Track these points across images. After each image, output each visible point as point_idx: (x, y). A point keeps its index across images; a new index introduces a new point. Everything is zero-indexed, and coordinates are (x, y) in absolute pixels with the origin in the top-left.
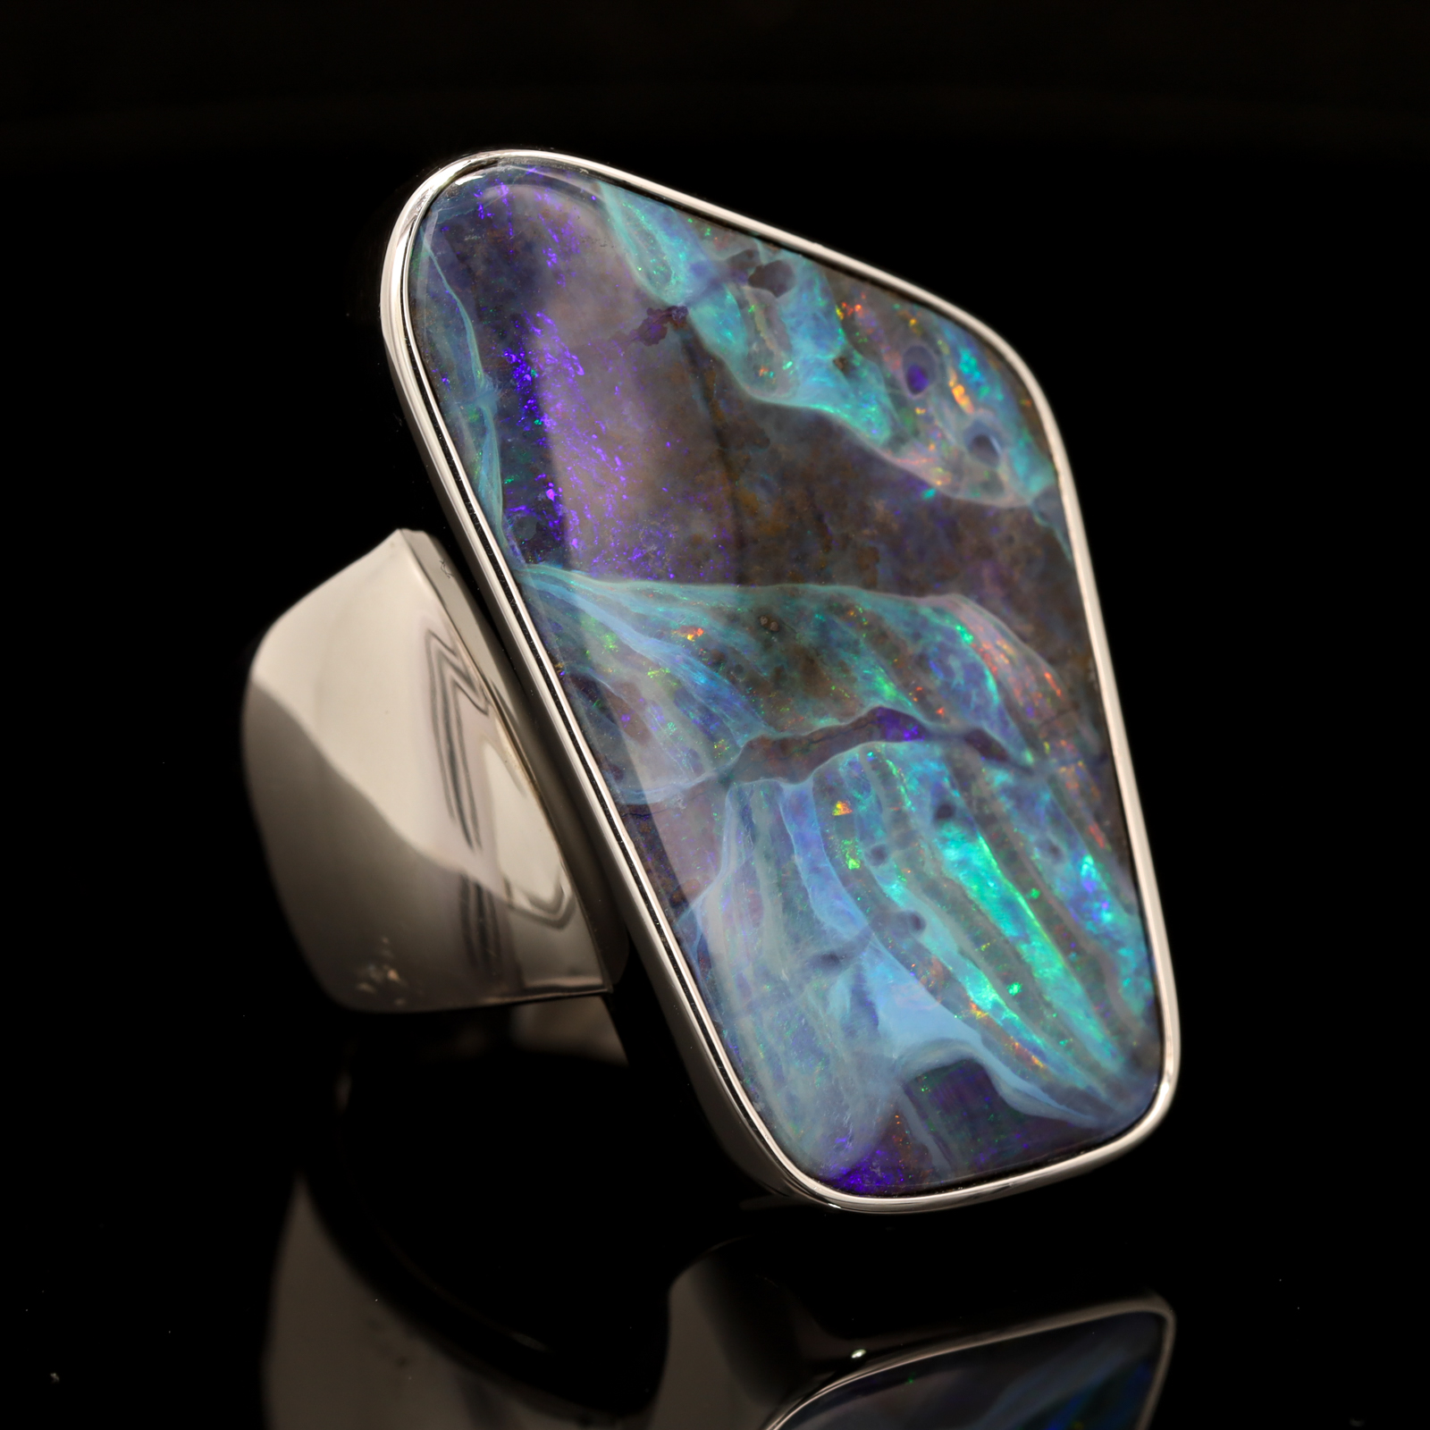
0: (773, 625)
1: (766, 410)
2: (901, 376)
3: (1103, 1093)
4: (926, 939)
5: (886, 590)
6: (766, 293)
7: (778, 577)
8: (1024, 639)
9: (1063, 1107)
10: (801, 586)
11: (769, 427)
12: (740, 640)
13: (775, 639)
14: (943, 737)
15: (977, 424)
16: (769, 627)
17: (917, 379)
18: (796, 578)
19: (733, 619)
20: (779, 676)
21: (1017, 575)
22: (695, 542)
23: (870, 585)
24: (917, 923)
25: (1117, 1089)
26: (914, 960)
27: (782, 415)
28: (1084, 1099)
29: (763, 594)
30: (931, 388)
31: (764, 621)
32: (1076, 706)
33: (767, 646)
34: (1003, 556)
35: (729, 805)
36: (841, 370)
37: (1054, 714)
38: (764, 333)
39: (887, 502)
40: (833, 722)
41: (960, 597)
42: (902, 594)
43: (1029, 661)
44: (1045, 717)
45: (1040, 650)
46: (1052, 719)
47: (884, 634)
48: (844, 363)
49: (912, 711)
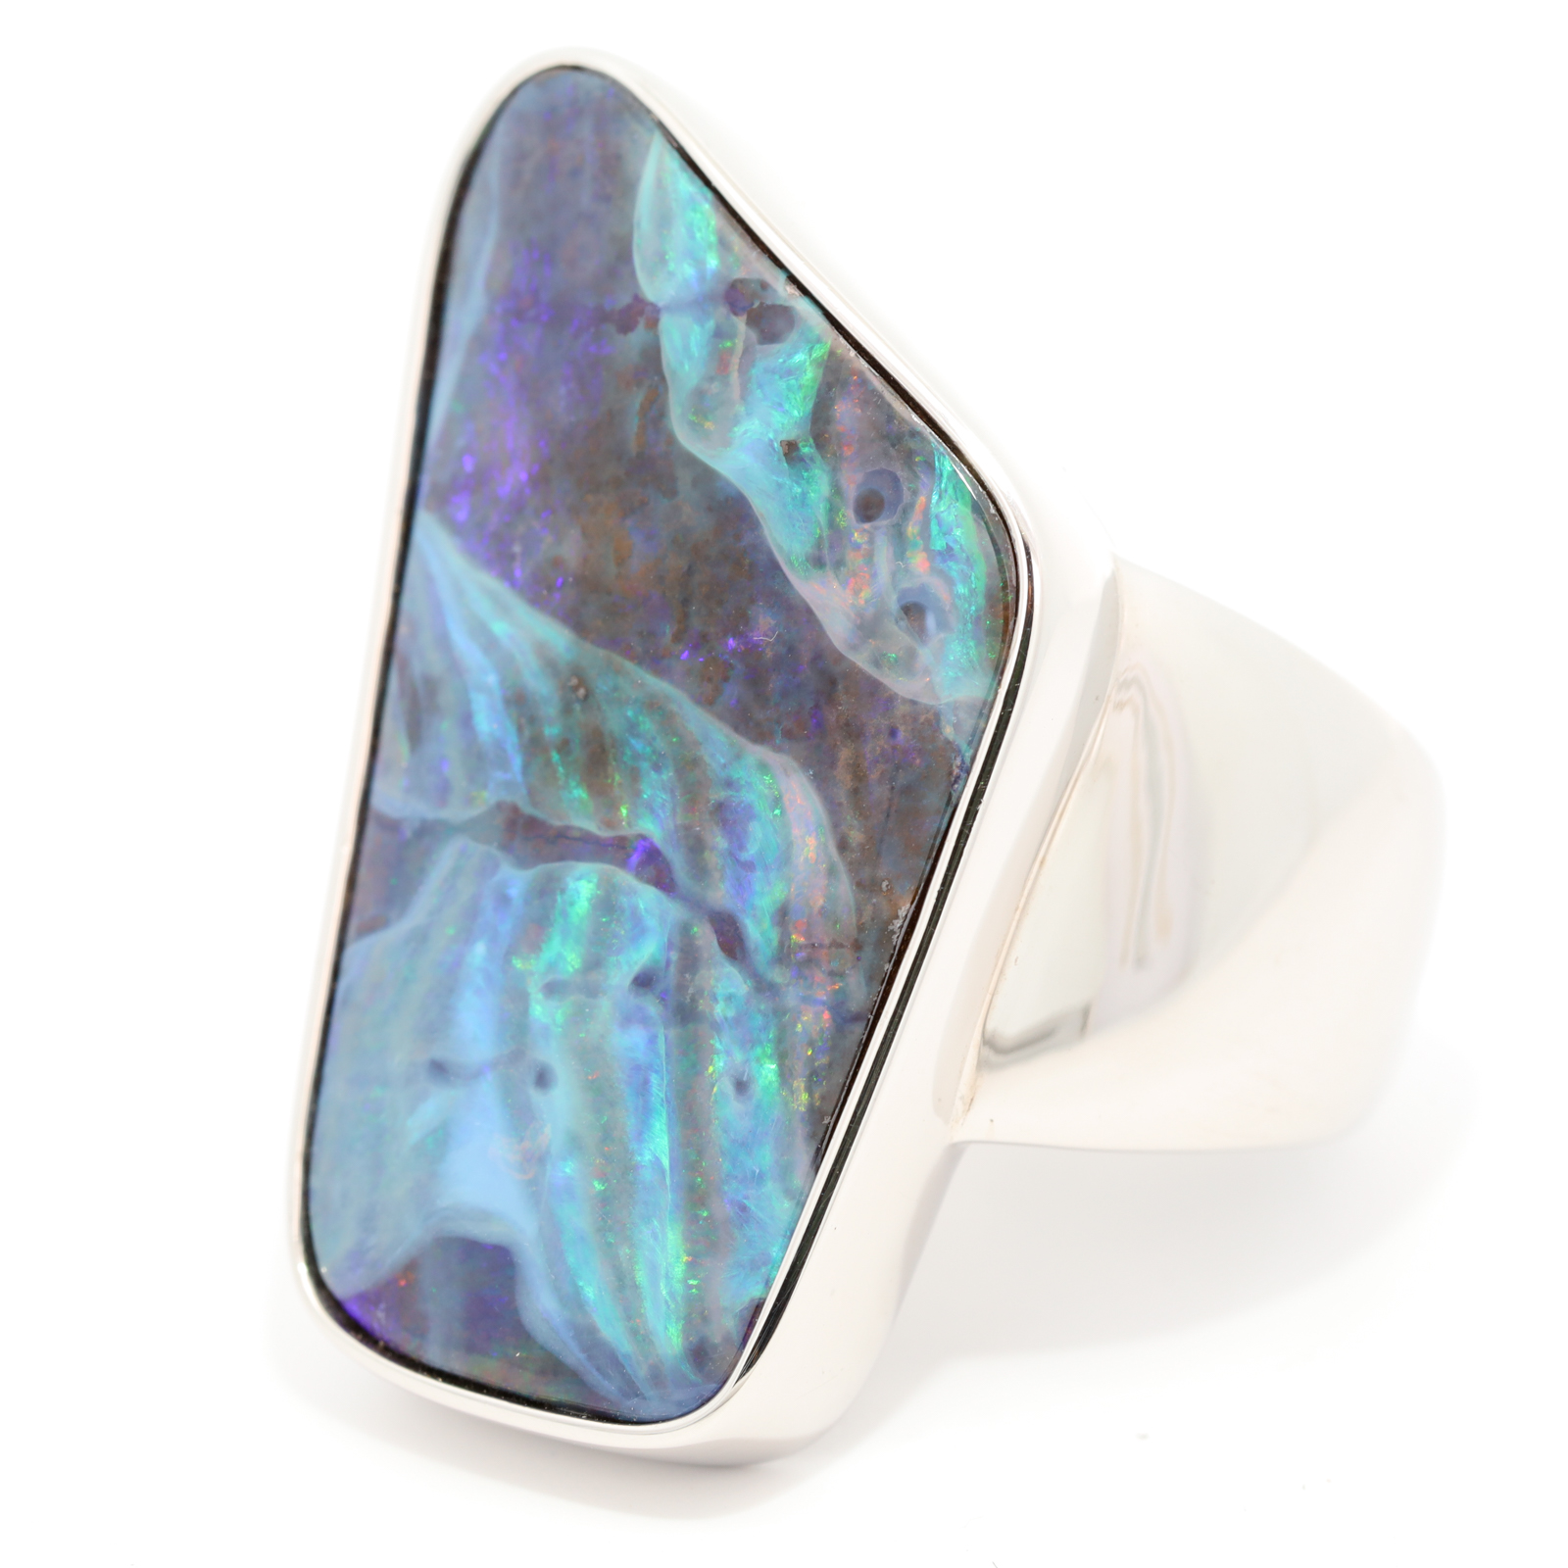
0: (582, 692)
1: (692, 461)
2: (851, 492)
3: (641, 1373)
4: (535, 1096)
5: (721, 717)
6: (754, 335)
7: (613, 643)
8: (843, 846)
9: (582, 1356)
10: (629, 665)
11: (684, 478)
12: (542, 687)
13: (577, 707)
14: (695, 904)
15: (923, 590)
16: (577, 689)
17: (868, 508)
18: (628, 653)
19: (550, 665)
20: (564, 746)
21: (874, 776)
22: (557, 563)
23: (707, 702)
24: (543, 1079)
25: (657, 1377)
26: (521, 1118)
27: (706, 476)
28: (612, 1361)
29: (594, 656)
30: (883, 522)
31: (574, 681)
32: (858, 946)
33: (567, 710)
34: (874, 747)
35: (447, 857)
36: (785, 455)
37: (827, 941)
38: (734, 377)
39: (773, 622)
40: (591, 826)
41: (795, 765)
42: (736, 729)
43: (831, 872)
44: (814, 940)
45: (854, 868)
46: (821, 946)
47: (695, 762)
48: (790, 449)
49: (677, 859)
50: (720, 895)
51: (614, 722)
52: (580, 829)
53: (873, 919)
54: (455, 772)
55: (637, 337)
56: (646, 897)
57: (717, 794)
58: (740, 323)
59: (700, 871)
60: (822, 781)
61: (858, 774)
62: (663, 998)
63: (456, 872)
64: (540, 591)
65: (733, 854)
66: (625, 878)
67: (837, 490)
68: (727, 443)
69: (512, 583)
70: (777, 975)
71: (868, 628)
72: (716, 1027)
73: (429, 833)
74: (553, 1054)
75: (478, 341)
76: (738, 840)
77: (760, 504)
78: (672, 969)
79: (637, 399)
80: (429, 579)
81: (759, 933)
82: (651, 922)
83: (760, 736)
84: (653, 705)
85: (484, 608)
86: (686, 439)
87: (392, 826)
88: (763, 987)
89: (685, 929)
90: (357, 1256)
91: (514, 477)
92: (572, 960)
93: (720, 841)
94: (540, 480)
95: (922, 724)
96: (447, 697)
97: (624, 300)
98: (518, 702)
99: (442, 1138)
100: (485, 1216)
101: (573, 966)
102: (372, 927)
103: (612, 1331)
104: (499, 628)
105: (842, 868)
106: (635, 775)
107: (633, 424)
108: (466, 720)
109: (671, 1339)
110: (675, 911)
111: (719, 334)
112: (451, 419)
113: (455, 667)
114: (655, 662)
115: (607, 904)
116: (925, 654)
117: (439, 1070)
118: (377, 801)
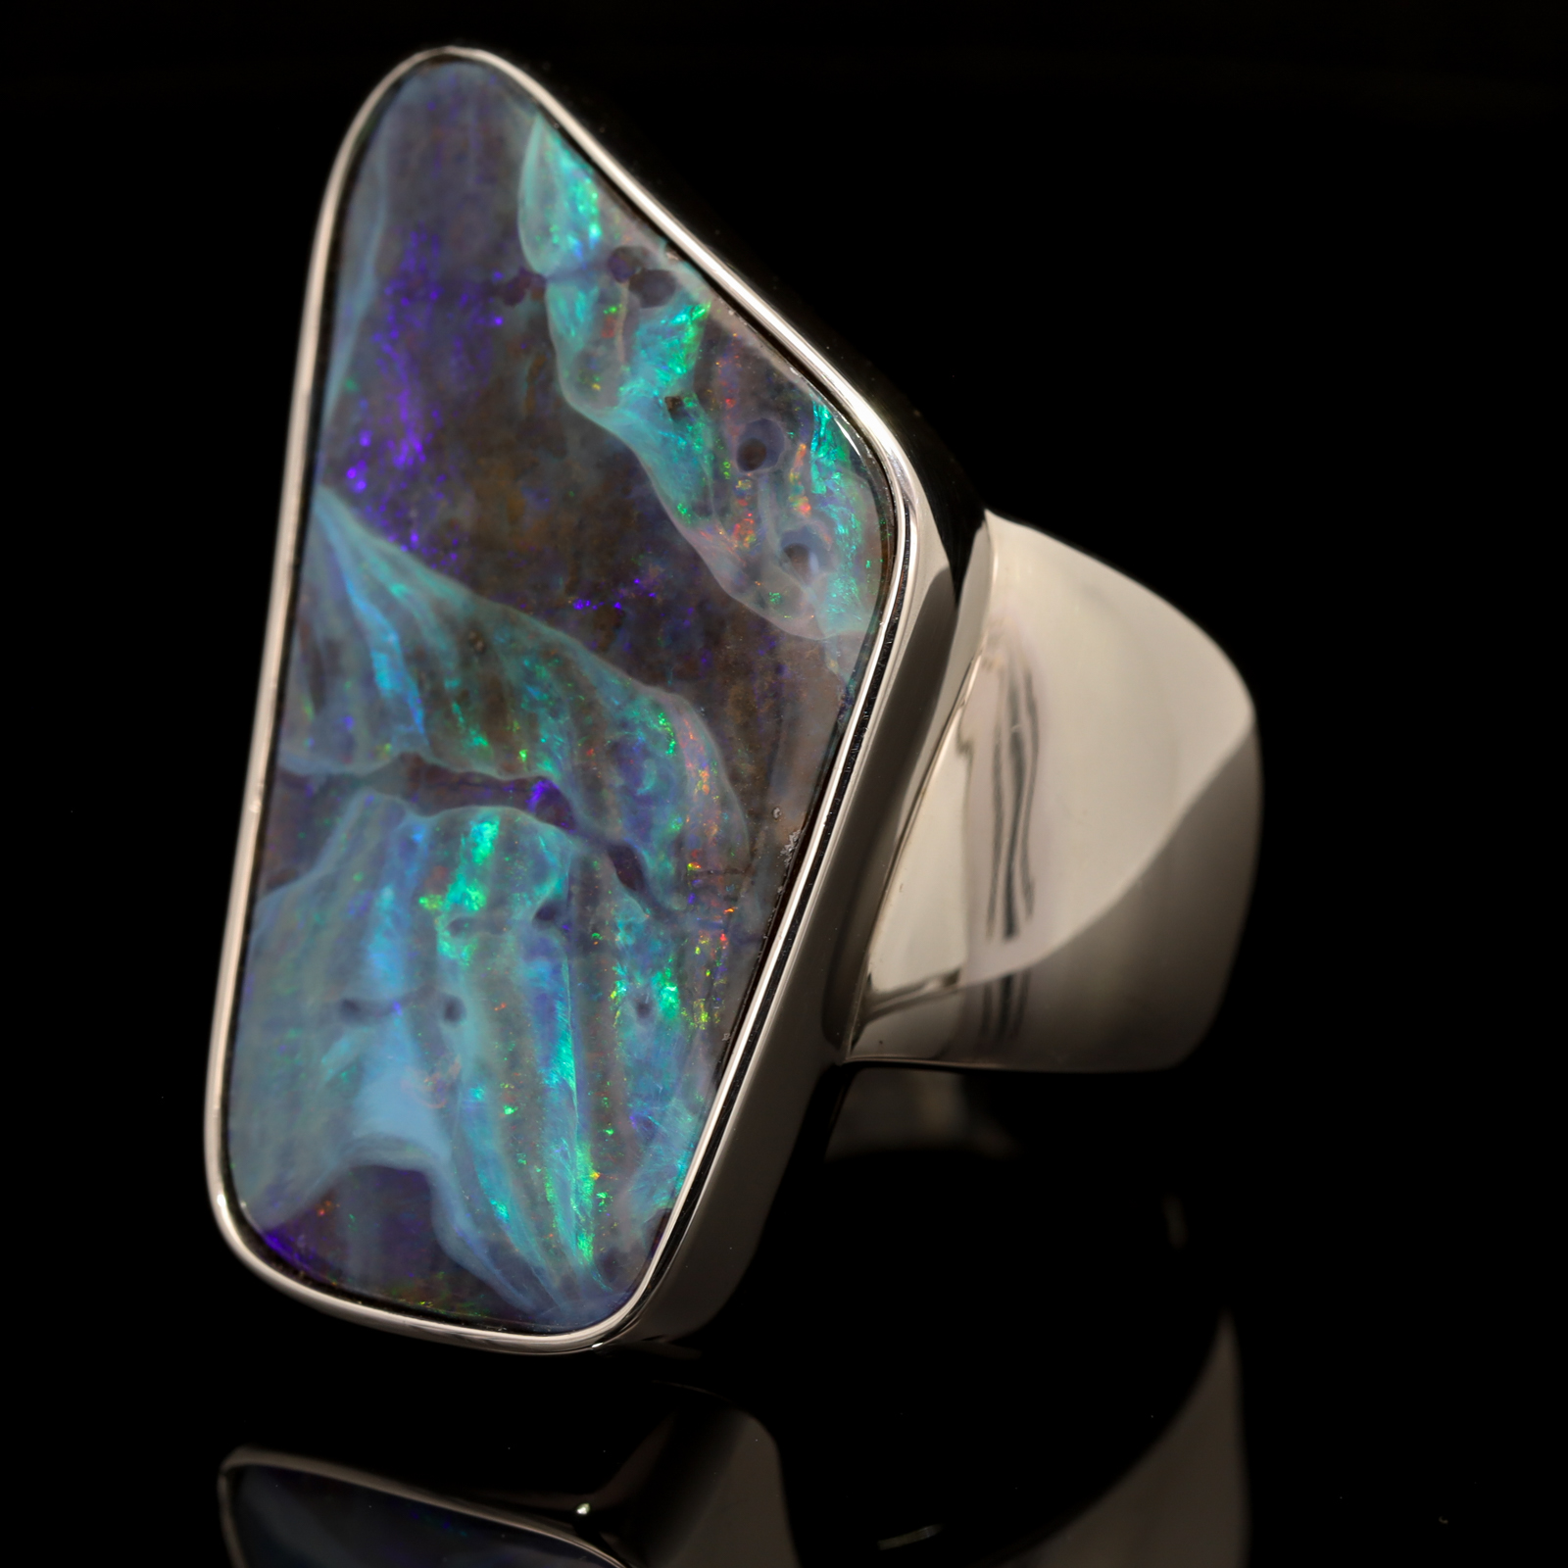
0: (480, 645)
1: (581, 422)
2: (735, 443)
3: (554, 1283)
4: (446, 1029)
5: (614, 662)
6: (636, 299)
7: (508, 597)
8: (735, 777)
9: (497, 1272)
10: (525, 617)
11: (573, 437)
12: (441, 643)
13: (476, 660)
14: (595, 840)
15: (805, 532)
16: (474, 643)
17: (751, 458)
18: (523, 607)
19: (449, 622)
20: (464, 698)
21: (763, 710)
22: (452, 525)
23: (600, 649)
24: (452, 1011)
25: (569, 1287)
26: (432, 1050)
27: (593, 433)
28: (526, 1274)
29: (489, 609)
30: (765, 470)
31: (472, 635)
32: (751, 871)
33: (465, 663)
34: (762, 683)
35: (354, 808)
36: (670, 410)
37: (722, 868)
38: (619, 340)
39: (662, 570)
40: (492, 772)
41: (686, 702)
42: (630, 672)
43: (724, 803)
44: (709, 868)
45: (745, 797)
46: (717, 873)
47: (590, 706)
48: (675, 406)
49: (575, 798)
50: (618, 828)
51: (511, 671)
52: (481, 775)
53: (765, 845)
54: (360, 730)
55: (525, 308)
56: (547, 836)
57: (613, 736)
58: (623, 289)
59: (598, 808)
60: (712, 718)
61: (749, 712)
62: (566, 928)
63: (363, 823)
64: (437, 553)
65: (628, 791)
66: (526, 818)
67: (721, 441)
68: (613, 400)
69: (410, 547)
70: (675, 903)
71: (752, 570)
72: (618, 954)
73: (336, 788)
74: (460, 988)
75: (370, 322)
76: (634, 777)
77: (648, 459)
78: (574, 902)
79: (526, 366)
80: (329, 549)
81: (655, 863)
82: (553, 859)
83: (653, 675)
84: (548, 653)
85: (383, 572)
86: (573, 399)
87: (298, 783)
88: (661, 914)
89: (585, 866)
90: (276, 1191)
91: (406, 449)
92: (476, 897)
93: (618, 780)
94: (432, 448)
95: (808, 659)
96: (349, 659)
97: (511, 273)
98: (418, 659)
99: (357, 1072)
100: (400, 1143)
101: (478, 905)
102: (280, 881)
103: (525, 1245)
104: (397, 589)
105: (734, 797)
106: (532, 722)
107: (522, 389)
108: (368, 679)
109: (584, 1250)
110: (574, 846)
111: (604, 300)
112: (345, 399)
113: (357, 630)
114: (551, 614)
115: (508, 843)
116: (808, 593)
117: (352, 1010)
118: (283, 761)
